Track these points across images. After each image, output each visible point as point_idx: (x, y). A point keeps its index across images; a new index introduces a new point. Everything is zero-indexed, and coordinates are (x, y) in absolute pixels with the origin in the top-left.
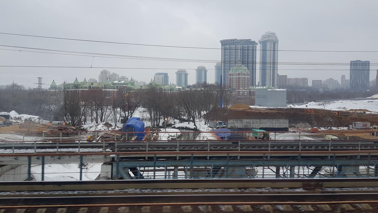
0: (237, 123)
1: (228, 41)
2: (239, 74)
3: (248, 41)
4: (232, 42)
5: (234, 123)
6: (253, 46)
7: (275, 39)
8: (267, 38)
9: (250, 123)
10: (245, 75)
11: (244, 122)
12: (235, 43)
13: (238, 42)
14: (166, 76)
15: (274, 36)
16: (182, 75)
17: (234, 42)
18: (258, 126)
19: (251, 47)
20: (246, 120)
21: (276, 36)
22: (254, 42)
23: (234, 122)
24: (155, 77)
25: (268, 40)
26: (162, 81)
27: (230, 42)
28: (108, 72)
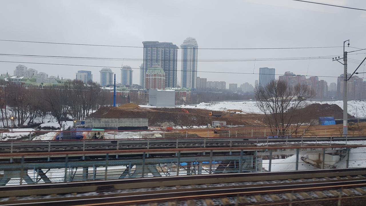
0: (95, 122)
1: (150, 43)
2: (155, 75)
3: (169, 44)
4: (154, 44)
5: (91, 123)
6: (174, 49)
7: (195, 45)
8: (188, 43)
9: (108, 122)
10: (160, 76)
11: (102, 122)
12: (157, 45)
13: (159, 45)
14: (89, 73)
15: (194, 41)
16: (106, 73)
18: (117, 125)
19: (172, 50)
20: (105, 119)
21: (196, 42)
22: (175, 45)
23: (92, 121)
24: (77, 75)
25: (189, 45)
26: (85, 79)
27: (152, 44)
28: (25, 68)
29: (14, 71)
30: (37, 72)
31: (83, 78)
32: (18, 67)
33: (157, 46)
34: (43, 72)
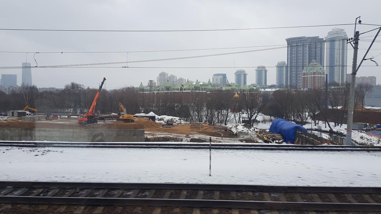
1: (295, 39)
3: (315, 38)
4: (300, 40)
6: (321, 43)
7: (345, 36)
8: (336, 35)
10: (320, 74)
13: (306, 40)
14: (224, 76)
15: (343, 32)
16: (241, 75)
17: (301, 40)
19: (319, 44)
21: (345, 32)
22: (322, 39)
24: (213, 78)
25: (337, 37)
26: (221, 82)
27: (297, 40)
28: (166, 74)
29: (157, 78)
30: (176, 78)
31: (219, 81)
32: (161, 74)
33: (303, 41)
34: (181, 77)
